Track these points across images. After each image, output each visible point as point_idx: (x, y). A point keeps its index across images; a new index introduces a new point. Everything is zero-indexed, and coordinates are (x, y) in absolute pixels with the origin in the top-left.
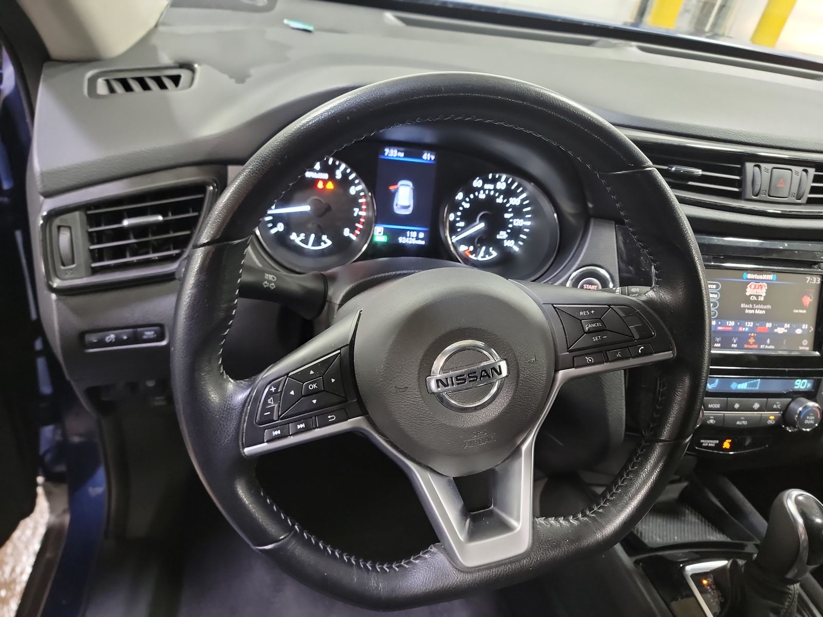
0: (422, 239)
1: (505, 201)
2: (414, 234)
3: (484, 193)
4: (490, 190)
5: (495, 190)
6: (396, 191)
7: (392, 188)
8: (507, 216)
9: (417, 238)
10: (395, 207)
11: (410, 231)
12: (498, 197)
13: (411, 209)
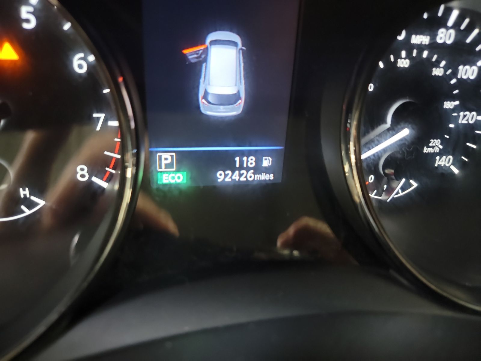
0: (267, 170)
1: (449, 72)
2: (251, 161)
3: (409, 56)
4: (421, 48)
5: (434, 47)
6: (203, 59)
7: (191, 53)
8: (448, 105)
9: (258, 169)
10: (202, 102)
11: (242, 154)
12: (436, 64)
13: (241, 103)
